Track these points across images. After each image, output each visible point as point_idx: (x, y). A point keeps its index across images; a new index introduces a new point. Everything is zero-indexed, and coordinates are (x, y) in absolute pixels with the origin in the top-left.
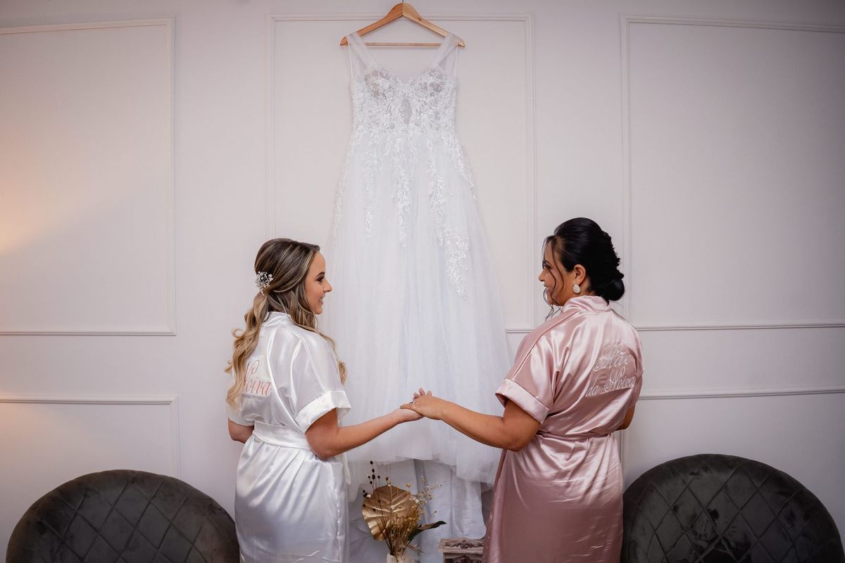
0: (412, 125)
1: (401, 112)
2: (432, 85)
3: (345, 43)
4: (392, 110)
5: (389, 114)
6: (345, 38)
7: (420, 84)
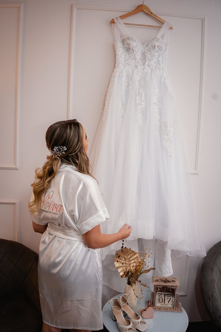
0: (146, 66)
1: (141, 59)
2: (158, 46)
3: (113, 22)
4: (136, 58)
5: (135, 60)
6: (113, 19)
7: (152, 46)
